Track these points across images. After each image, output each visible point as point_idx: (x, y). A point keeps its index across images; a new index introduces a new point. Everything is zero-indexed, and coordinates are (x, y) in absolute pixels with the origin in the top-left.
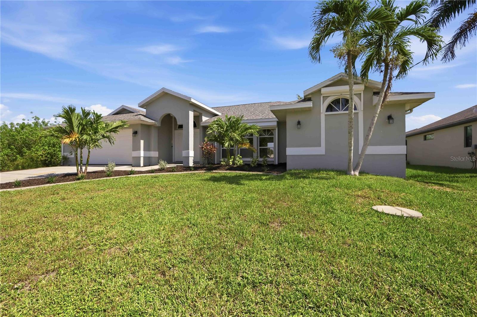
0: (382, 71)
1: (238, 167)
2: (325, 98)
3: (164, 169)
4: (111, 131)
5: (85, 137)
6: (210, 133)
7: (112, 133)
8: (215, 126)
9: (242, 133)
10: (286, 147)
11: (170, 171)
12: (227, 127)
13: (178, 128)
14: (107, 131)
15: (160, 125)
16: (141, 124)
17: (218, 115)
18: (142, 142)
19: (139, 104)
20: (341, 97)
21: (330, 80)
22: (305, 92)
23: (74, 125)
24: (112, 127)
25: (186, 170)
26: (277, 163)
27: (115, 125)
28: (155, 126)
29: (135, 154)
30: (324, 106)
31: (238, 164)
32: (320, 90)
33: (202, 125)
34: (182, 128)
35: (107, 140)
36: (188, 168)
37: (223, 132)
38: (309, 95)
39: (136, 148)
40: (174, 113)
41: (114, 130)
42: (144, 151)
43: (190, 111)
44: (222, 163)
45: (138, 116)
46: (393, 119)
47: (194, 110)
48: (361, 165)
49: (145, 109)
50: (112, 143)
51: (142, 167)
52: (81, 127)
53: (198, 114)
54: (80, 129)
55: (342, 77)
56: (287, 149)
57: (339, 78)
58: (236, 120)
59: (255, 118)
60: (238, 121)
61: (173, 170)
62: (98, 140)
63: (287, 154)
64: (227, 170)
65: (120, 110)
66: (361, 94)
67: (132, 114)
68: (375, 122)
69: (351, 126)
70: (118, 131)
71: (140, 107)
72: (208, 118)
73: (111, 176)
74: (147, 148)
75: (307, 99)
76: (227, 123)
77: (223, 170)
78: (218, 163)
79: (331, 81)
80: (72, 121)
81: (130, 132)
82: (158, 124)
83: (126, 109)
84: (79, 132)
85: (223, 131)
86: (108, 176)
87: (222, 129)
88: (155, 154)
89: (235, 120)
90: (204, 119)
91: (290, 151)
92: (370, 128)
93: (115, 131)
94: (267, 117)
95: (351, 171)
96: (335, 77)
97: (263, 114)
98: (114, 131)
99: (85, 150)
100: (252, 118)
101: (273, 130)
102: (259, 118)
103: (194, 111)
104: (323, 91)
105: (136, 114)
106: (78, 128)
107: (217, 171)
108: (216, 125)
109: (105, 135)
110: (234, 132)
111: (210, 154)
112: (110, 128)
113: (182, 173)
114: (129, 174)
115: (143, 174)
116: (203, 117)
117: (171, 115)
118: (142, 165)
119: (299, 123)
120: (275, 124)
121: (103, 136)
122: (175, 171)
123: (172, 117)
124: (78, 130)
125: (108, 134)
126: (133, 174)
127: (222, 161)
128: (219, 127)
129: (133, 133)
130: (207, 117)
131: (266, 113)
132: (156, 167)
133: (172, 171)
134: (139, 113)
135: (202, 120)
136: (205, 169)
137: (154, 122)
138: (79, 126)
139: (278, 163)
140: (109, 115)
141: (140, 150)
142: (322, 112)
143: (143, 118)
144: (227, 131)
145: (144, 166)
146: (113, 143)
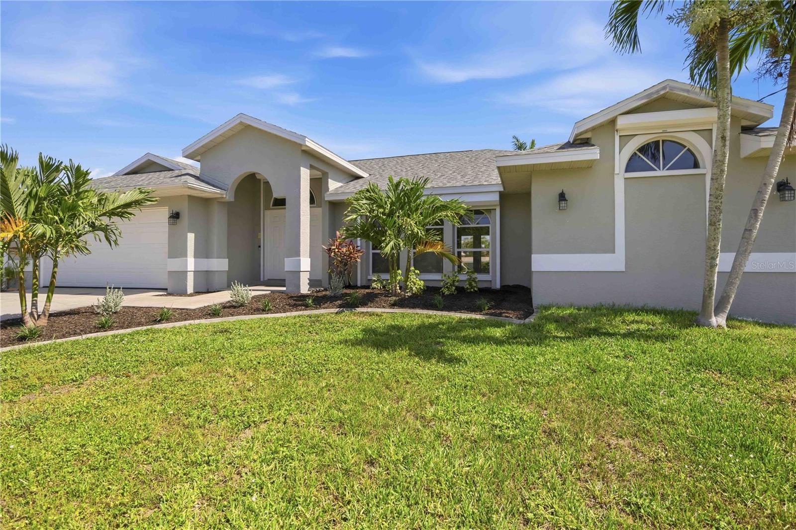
0: (780, 75)
1: (414, 296)
2: (625, 139)
3: (242, 305)
4: (112, 213)
5: (40, 229)
6: (351, 220)
7: (115, 219)
8: (364, 201)
9: (425, 218)
10: (529, 253)
11: (258, 311)
12: (392, 204)
13: (273, 206)
14: (104, 214)
15: (232, 200)
16: (189, 196)
17: (363, 177)
18: (191, 237)
19: (184, 151)
20: (660, 138)
21: (641, 95)
22: (579, 124)
23: (14, 198)
24: (116, 205)
25: (295, 307)
26: (498, 286)
27: (123, 199)
28: (223, 200)
29: (174, 265)
30: (621, 159)
31: (414, 288)
32: (613, 122)
33: (328, 198)
34: (285, 205)
35: (101, 234)
36: (299, 302)
37: (384, 217)
38: (586, 132)
39: (177, 250)
40: (265, 172)
41: (122, 211)
42: (195, 257)
43: (301, 168)
44: (374, 285)
45: (183, 177)
46: (791, 189)
47: (310, 165)
48: (731, 301)
49: (198, 161)
50: (113, 243)
51: (191, 295)
52: (33, 203)
53: (318, 174)
54: (32, 207)
55: (667, 90)
56: (533, 256)
57: (662, 93)
58: (412, 189)
59: (448, 185)
60: (418, 190)
61: (266, 306)
62: (80, 235)
63: (533, 269)
64: (393, 305)
65: (142, 164)
66: (711, 130)
67: (169, 174)
68: (767, 196)
69: (717, 208)
70: (131, 214)
71: (187, 157)
72: (340, 184)
73: (111, 328)
74: (202, 252)
75: (581, 142)
76: (391, 195)
77: (384, 307)
78: (364, 284)
79: (642, 99)
80: (8, 189)
81: (164, 213)
82: (228, 196)
83: (155, 163)
84: (30, 216)
85: (384, 214)
86: (102, 327)
87: (381, 210)
88: (220, 265)
89: (408, 187)
90: (333, 185)
91: (541, 262)
92: (755, 212)
93: (123, 213)
94: (476, 183)
95: (711, 317)
96: (652, 91)
97: (463, 176)
98: (121, 215)
99: (45, 262)
100: (441, 185)
101: (489, 211)
102: (458, 184)
103: (312, 167)
104: (622, 122)
105: (177, 172)
106: (27, 207)
107: (370, 310)
108: (367, 199)
109: (97, 223)
110: (409, 217)
111: (346, 265)
112: (111, 207)
113: (288, 314)
114: (156, 322)
115: (192, 322)
116: (330, 180)
117: (258, 177)
118: (190, 290)
119: (562, 197)
120: (496, 198)
121: (93, 226)
122: (269, 311)
123: (260, 180)
124: (26, 212)
125: (105, 220)
126: (168, 320)
127: (375, 281)
128: (373, 204)
129: (170, 217)
130: (339, 182)
131: (470, 173)
132: (224, 297)
133: (263, 311)
134: (184, 172)
135: (328, 189)
136: (339, 302)
137: (218, 191)
138: (29, 201)
139: (502, 287)
140: (117, 175)
141: (186, 256)
142: (617, 171)
143: (192, 182)
144: (391, 214)
145: (197, 292)
146: (116, 242)
